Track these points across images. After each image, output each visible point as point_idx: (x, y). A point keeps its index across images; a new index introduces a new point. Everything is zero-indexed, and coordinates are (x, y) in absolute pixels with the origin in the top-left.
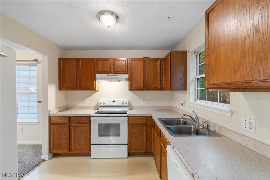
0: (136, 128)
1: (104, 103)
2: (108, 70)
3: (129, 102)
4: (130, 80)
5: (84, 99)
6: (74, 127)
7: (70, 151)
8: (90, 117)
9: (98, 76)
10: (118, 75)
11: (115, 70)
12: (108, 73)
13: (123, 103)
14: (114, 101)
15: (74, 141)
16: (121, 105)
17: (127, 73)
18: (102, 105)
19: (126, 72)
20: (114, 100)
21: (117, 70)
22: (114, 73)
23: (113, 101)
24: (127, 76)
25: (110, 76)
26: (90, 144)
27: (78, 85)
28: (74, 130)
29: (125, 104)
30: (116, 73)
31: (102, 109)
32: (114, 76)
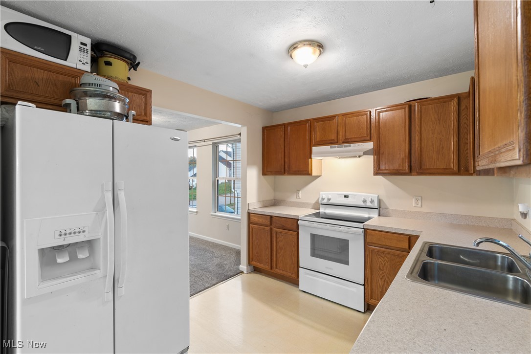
0: (382, 255)
1: (329, 199)
2: (333, 137)
3: (380, 201)
4: (378, 153)
5: (298, 190)
6: (276, 232)
7: (271, 269)
8: (298, 220)
9: (315, 149)
10: (352, 145)
11: (345, 136)
12: (332, 143)
13: (364, 201)
14: (348, 197)
15: (276, 254)
16: (362, 204)
17: (370, 140)
18: (325, 201)
19: (369, 138)
20: (346, 193)
21: (348, 136)
22: (344, 143)
23: (345, 196)
24: (370, 145)
25: (337, 149)
26: (298, 267)
27: (286, 166)
28: (276, 237)
29: (369, 204)
30: (347, 141)
31: (325, 210)
32: (343, 148)
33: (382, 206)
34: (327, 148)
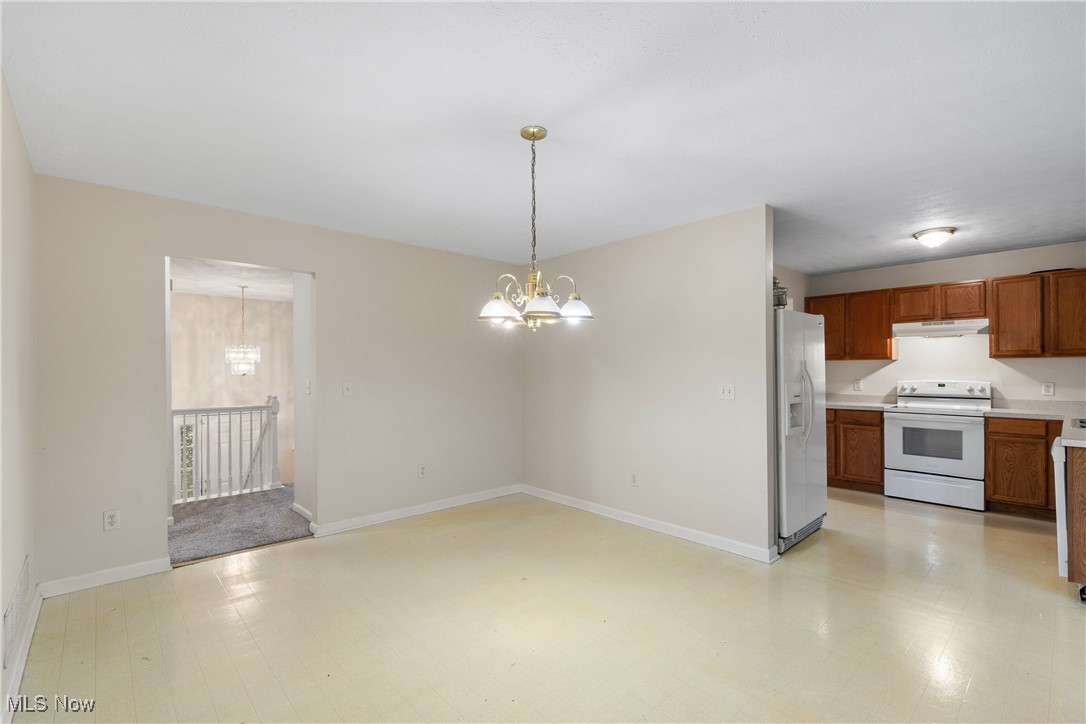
0: (1010, 444)
1: (914, 390)
2: (926, 312)
3: (992, 390)
4: (996, 332)
5: (857, 380)
6: (845, 429)
7: (836, 474)
8: (882, 413)
9: (896, 327)
10: (956, 322)
11: (946, 311)
12: (925, 319)
13: (971, 390)
14: (944, 385)
15: (845, 456)
16: (967, 394)
17: (984, 316)
18: (907, 392)
19: (982, 314)
20: (942, 381)
21: (951, 310)
22: (943, 319)
23: (939, 385)
24: (985, 322)
25: (933, 326)
26: (882, 468)
27: (847, 348)
28: (845, 435)
29: (977, 394)
30: (948, 316)
32: (944, 326)
33: (996, 396)
34: (918, 325)
